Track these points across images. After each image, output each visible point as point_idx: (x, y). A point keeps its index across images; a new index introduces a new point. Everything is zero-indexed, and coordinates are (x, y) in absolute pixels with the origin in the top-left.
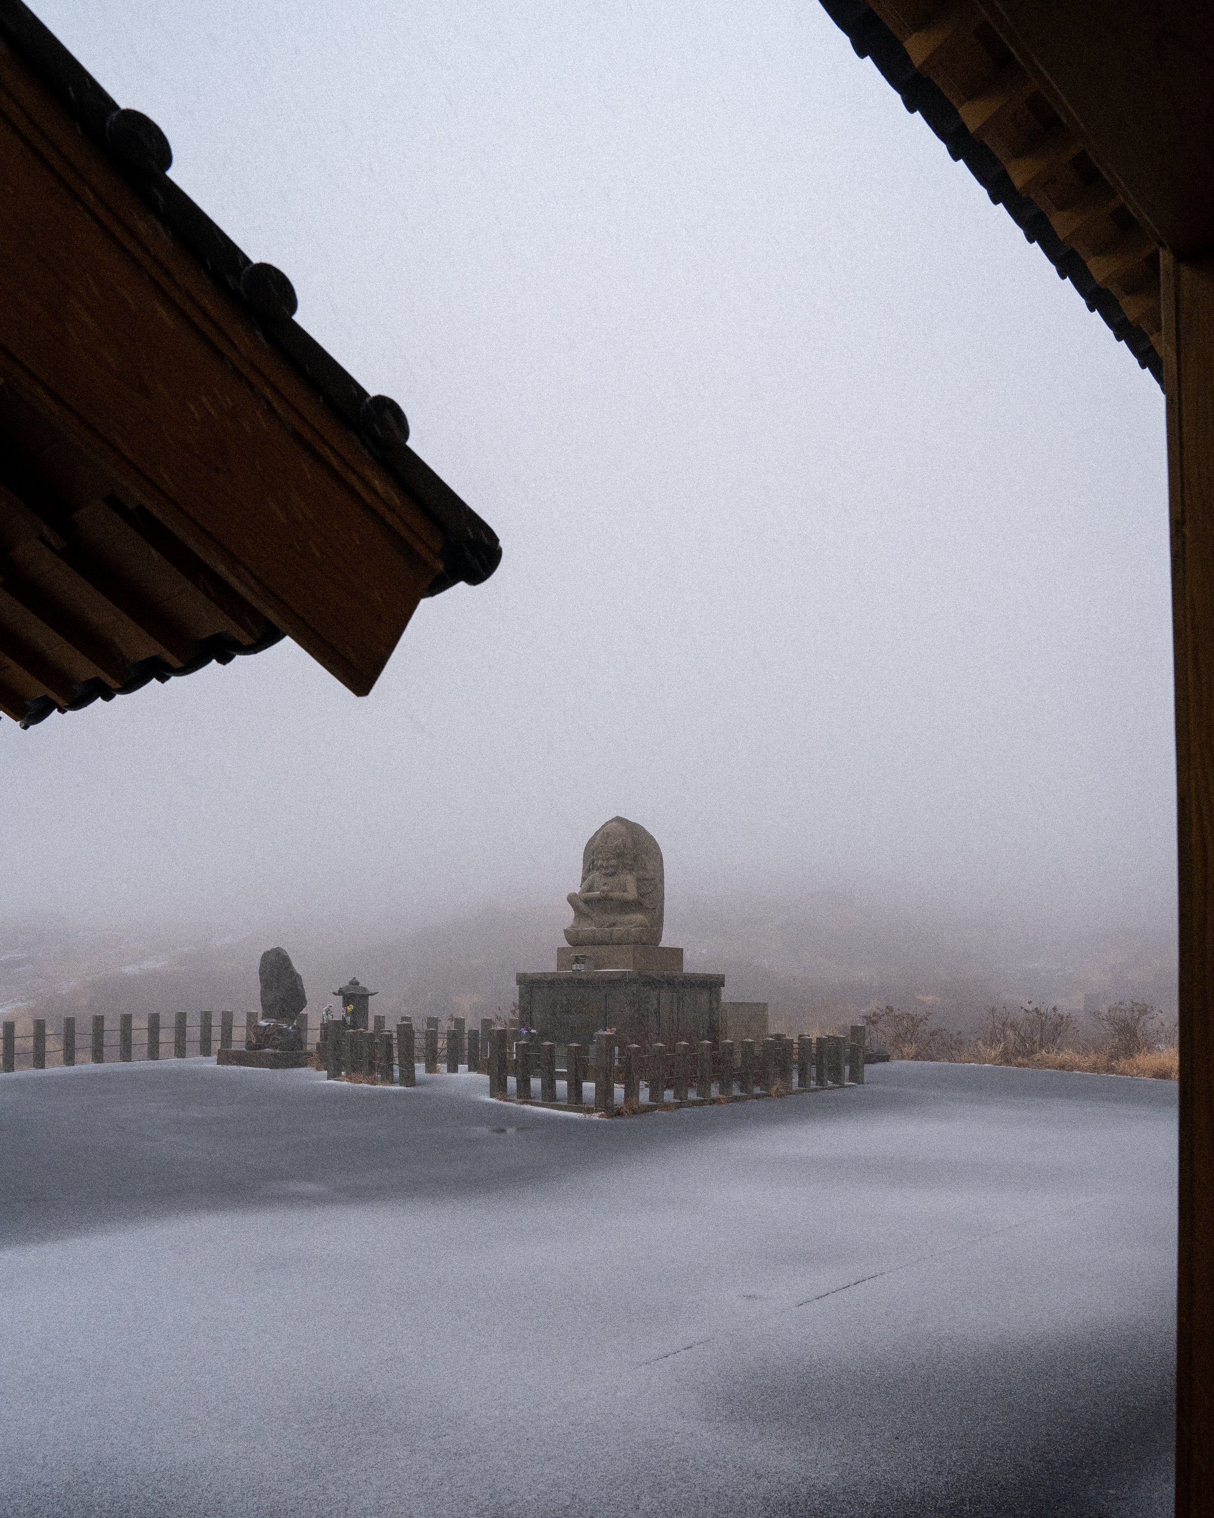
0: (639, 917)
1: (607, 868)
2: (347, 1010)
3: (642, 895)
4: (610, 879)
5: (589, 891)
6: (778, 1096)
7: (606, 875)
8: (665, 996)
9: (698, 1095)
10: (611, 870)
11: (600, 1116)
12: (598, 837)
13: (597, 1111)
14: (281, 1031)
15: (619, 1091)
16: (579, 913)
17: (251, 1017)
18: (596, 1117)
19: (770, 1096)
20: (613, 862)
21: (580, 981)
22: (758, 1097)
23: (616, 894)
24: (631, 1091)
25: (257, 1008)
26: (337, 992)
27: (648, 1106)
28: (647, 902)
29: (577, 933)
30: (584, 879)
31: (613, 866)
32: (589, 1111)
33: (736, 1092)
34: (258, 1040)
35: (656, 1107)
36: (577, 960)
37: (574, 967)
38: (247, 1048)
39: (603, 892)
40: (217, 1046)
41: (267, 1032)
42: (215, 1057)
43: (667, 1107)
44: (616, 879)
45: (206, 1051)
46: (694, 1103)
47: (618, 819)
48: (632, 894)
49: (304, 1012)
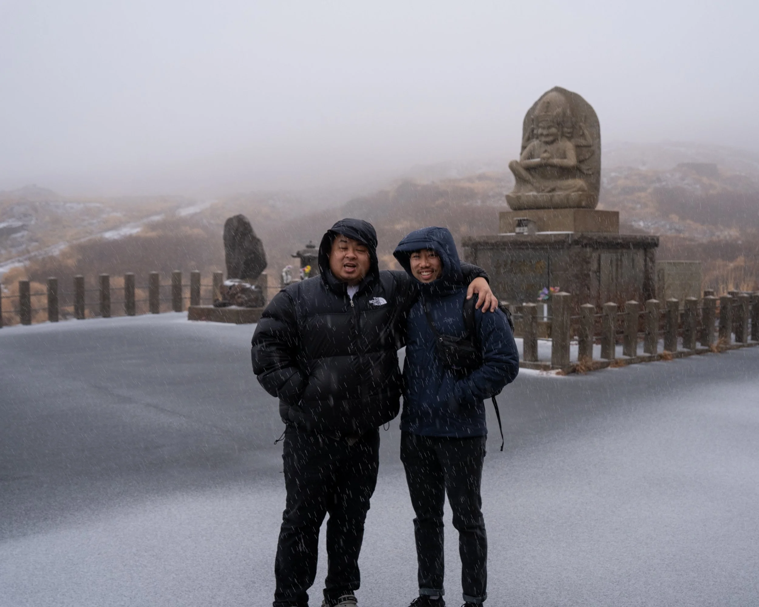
0: (579, 182)
1: (547, 135)
2: (304, 271)
3: (580, 161)
4: (549, 148)
5: (529, 158)
6: (720, 352)
7: (547, 143)
8: (606, 257)
9: (645, 351)
10: (550, 139)
11: (558, 373)
12: (538, 107)
13: (553, 368)
14: (244, 290)
15: (574, 349)
16: (520, 179)
17: (217, 278)
18: (553, 374)
19: (711, 351)
20: (553, 130)
21: (524, 243)
22: (699, 352)
23: (556, 161)
24: (584, 349)
25: (221, 269)
26: (295, 254)
27: (602, 363)
28: (584, 167)
29: (518, 198)
30: (524, 148)
31: (552, 135)
32: (546, 368)
33: (680, 348)
34: (224, 298)
35: (608, 364)
36: (520, 224)
37: (518, 230)
38: (216, 306)
39: (544, 158)
40: (187, 303)
41: (233, 291)
42: (186, 313)
43: (617, 363)
44: (555, 145)
45: (178, 308)
46: (642, 360)
47: (558, 90)
48: (571, 160)
49: (264, 273)
